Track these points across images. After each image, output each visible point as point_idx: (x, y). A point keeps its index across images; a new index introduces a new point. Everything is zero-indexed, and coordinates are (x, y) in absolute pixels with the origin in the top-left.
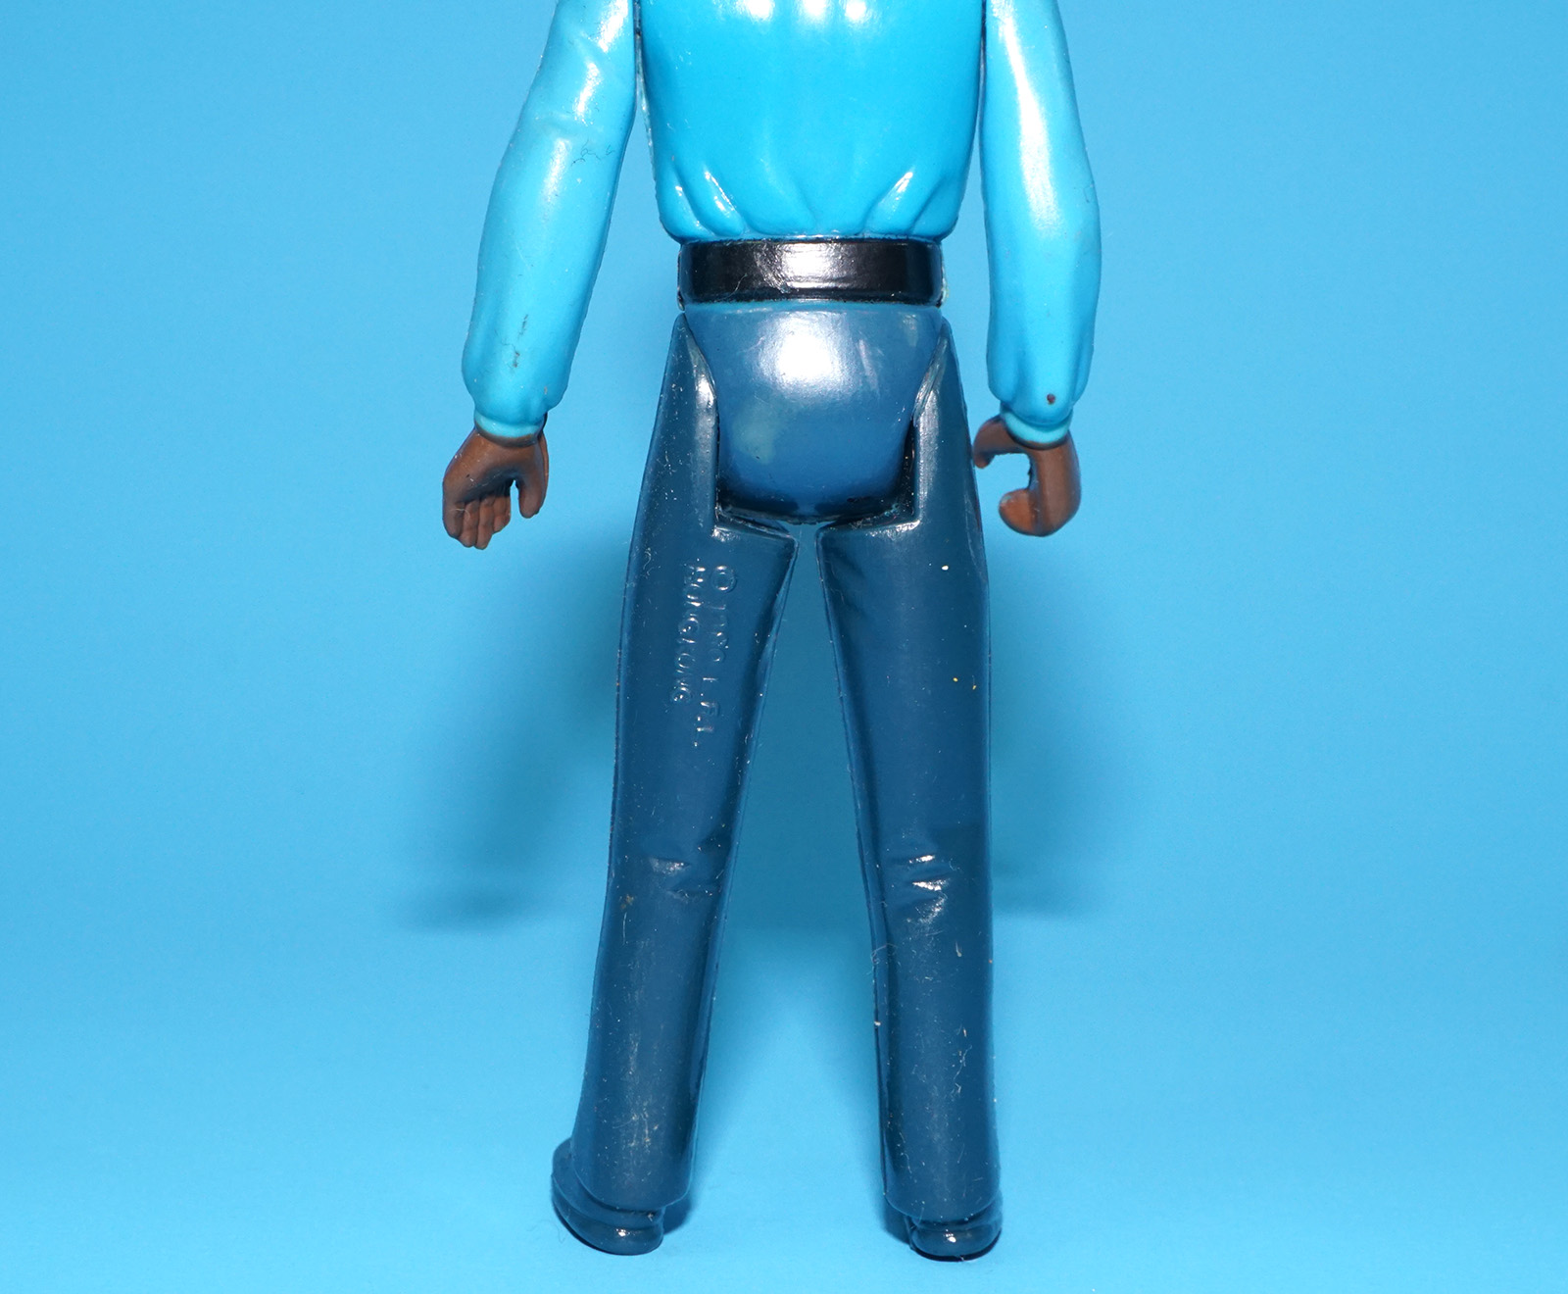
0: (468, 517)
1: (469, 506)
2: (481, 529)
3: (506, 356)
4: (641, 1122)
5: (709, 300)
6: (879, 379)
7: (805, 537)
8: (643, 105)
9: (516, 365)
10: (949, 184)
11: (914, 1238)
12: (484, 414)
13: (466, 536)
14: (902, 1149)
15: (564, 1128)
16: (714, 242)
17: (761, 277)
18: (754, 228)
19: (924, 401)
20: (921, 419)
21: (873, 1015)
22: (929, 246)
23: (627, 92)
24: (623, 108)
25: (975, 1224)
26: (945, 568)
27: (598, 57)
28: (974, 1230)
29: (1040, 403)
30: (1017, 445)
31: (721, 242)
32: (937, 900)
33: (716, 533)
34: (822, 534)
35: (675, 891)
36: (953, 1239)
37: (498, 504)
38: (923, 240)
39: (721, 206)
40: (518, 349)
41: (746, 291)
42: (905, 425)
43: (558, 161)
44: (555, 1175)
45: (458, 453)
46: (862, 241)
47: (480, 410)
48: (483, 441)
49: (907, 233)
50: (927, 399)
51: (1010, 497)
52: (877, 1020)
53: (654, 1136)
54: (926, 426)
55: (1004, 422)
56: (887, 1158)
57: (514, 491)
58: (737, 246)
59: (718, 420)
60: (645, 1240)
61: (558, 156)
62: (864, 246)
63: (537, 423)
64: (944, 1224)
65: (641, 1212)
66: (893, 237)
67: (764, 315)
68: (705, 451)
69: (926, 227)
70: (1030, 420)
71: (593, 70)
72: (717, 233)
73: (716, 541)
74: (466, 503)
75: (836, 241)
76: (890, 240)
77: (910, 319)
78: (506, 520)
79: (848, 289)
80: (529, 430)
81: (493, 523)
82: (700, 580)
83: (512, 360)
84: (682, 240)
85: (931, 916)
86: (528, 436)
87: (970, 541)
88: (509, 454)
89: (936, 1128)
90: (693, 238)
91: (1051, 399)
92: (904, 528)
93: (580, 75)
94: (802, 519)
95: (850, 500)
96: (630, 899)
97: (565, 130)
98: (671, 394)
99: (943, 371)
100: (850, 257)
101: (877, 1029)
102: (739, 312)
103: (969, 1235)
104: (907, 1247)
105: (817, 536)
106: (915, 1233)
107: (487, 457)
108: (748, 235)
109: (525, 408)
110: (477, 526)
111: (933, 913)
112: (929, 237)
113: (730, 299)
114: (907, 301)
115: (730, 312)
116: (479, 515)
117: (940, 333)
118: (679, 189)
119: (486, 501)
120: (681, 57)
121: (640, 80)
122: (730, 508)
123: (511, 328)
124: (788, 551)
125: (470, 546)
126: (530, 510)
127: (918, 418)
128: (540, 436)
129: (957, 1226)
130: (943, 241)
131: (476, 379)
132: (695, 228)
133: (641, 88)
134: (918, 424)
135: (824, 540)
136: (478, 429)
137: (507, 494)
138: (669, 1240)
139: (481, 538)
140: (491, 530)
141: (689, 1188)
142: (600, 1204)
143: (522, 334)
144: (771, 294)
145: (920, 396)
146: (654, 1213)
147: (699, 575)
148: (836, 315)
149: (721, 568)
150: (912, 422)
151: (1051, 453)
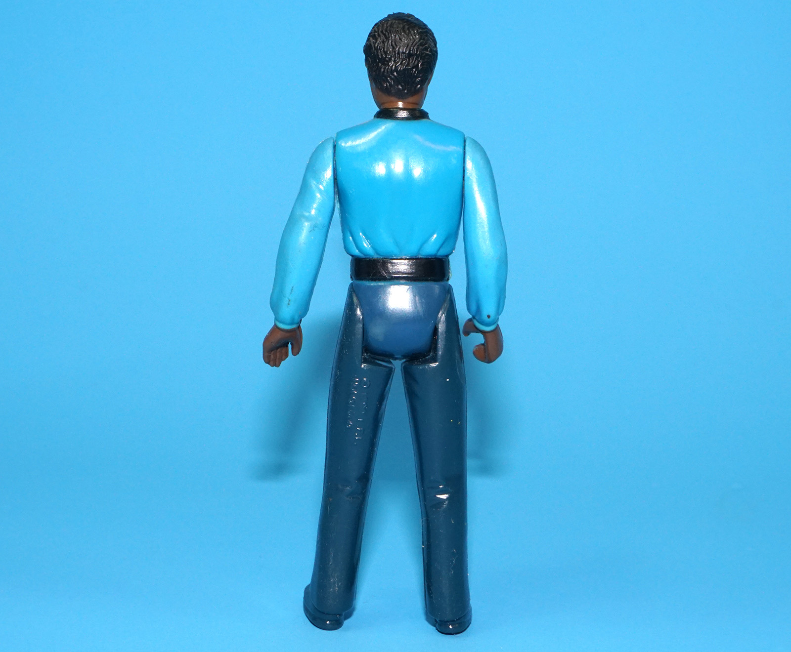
0: (272, 356)
1: (272, 352)
2: (277, 360)
3: (286, 301)
4: (334, 583)
5: (361, 279)
6: (423, 311)
7: (397, 365)
8: (338, 206)
9: (289, 304)
10: (451, 237)
11: (437, 625)
12: (278, 321)
13: (272, 363)
14: (432, 593)
15: (308, 581)
16: (364, 258)
17: (380, 272)
18: (378, 254)
19: (440, 318)
20: (439, 325)
21: (422, 543)
22: (444, 260)
23: (331, 204)
24: (329, 210)
25: (459, 621)
26: (448, 380)
27: (320, 191)
28: (459, 624)
29: (485, 317)
30: (478, 330)
31: (365, 258)
32: (445, 502)
33: (363, 366)
34: (403, 365)
35: (348, 497)
36: (451, 627)
37: (284, 350)
38: (441, 257)
39: (365, 245)
40: (290, 298)
41: (375, 277)
42: (433, 328)
43: (305, 231)
44: (305, 598)
45: (268, 333)
46: (418, 259)
47: (276, 319)
48: (277, 330)
49: (435, 255)
50: (442, 316)
51: (477, 347)
52: (423, 545)
53: (339, 587)
54: (441, 328)
55: (473, 322)
56: (427, 596)
57: (290, 346)
58: (372, 260)
59: (363, 325)
60: (336, 624)
61: (305, 229)
62: (418, 261)
63: (298, 323)
64: (447, 622)
65: (335, 614)
66: (430, 257)
67: (381, 286)
68: (359, 336)
69: (442, 252)
70: (482, 323)
71: (318, 195)
72: (364, 255)
73: (363, 369)
74: (272, 351)
75: (408, 259)
76: (428, 258)
77: (436, 287)
78: (287, 356)
79: (412, 277)
80: (294, 326)
81: (282, 357)
82: (357, 383)
83: (287, 302)
84: (352, 256)
85: (442, 508)
86: (294, 328)
87: (457, 369)
88: (288, 334)
89: (445, 586)
90: (356, 256)
91: (489, 317)
92: (434, 365)
93: (313, 198)
94: (396, 359)
95: (413, 354)
96: (331, 499)
97: (308, 219)
98: (347, 314)
99: (448, 307)
100: (413, 265)
101: (423, 548)
102: (372, 284)
103: (457, 625)
104: (434, 628)
105: (402, 364)
106: (437, 624)
107: (279, 336)
108: (376, 256)
109: (293, 319)
110: (276, 359)
111: (443, 507)
112: (443, 256)
113: (368, 280)
114: (434, 280)
115: (368, 284)
116: (276, 356)
117: (448, 291)
118: (351, 238)
119: (279, 350)
120: (351, 190)
121: (337, 197)
122: (369, 354)
123: (287, 290)
124: (390, 372)
125: (273, 366)
126: (296, 352)
127: (438, 324)
128: (299, 327)
129: (452, 622)
130: (450, 256)
131: (275, 306)
132: (356, 252)
133: (337, 199)
134: (438, 326)
135: (404, 366)
136: (275, 325)
137: (287, 346)
138: (346, 623)
139: (277, 363)
140: (282, 359)
141: (353, 606)
142: (320, 612)
143: (291, 293)
144: (384, 279)
145: (440, 315)
146: (339, 615)
147: (357, 381)
148: (408, 287)
149: (365, 379)
150: (436, 326)
151: (492, 333)
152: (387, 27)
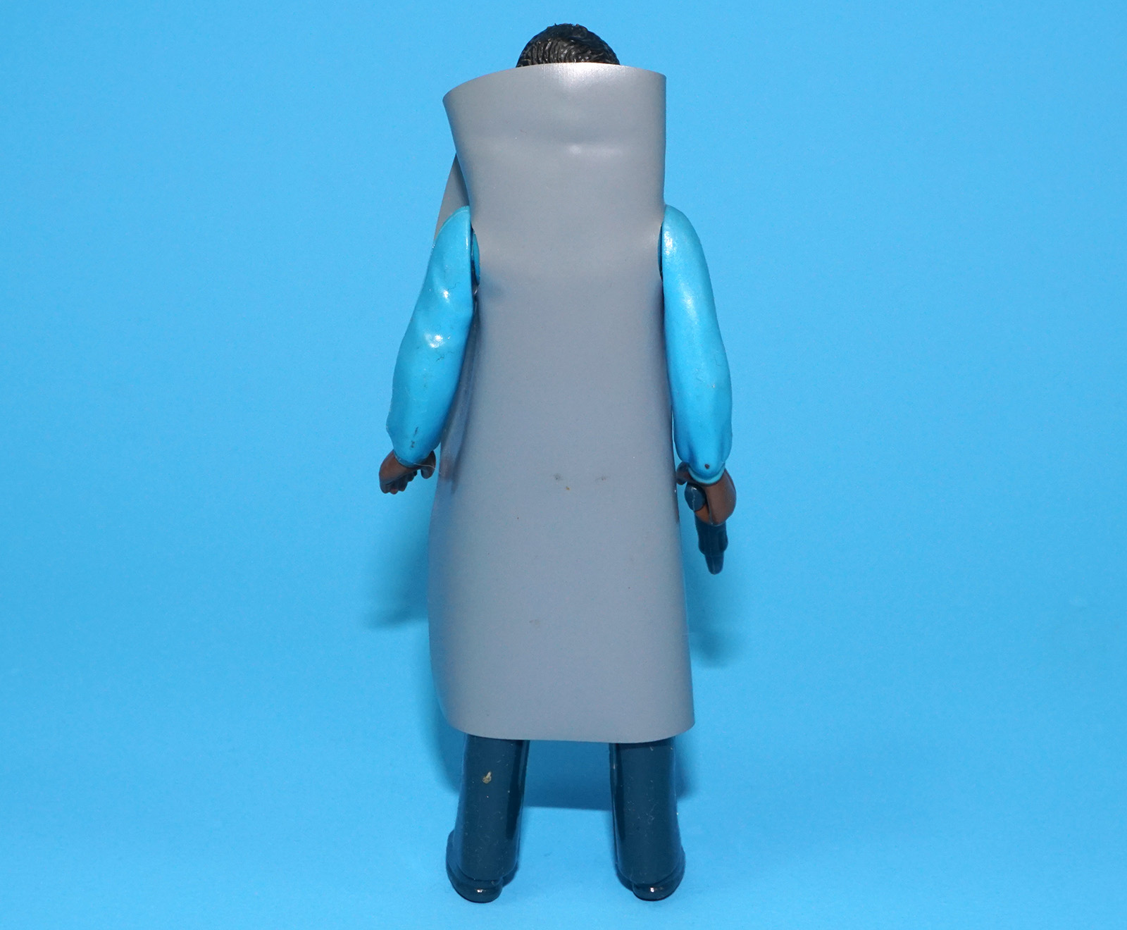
9: (412, 447)
11: (634, 888)
25: (663, 883)
28: (664, 886)
29: (702, 467)
36: (653, 890)
40: (414, 440)
44: (447, 851)
64: (648, 883)
65: (488, 881)
70: (700, 475)
83: (410, 444)
91: (707, 466)
103: (661, 888)
104: (632, 892)
129: (655, 883)
141: (515, 864)
142: (467, 877)
143: (415, 435)
151: (715, 486)
152: (544, 52)
